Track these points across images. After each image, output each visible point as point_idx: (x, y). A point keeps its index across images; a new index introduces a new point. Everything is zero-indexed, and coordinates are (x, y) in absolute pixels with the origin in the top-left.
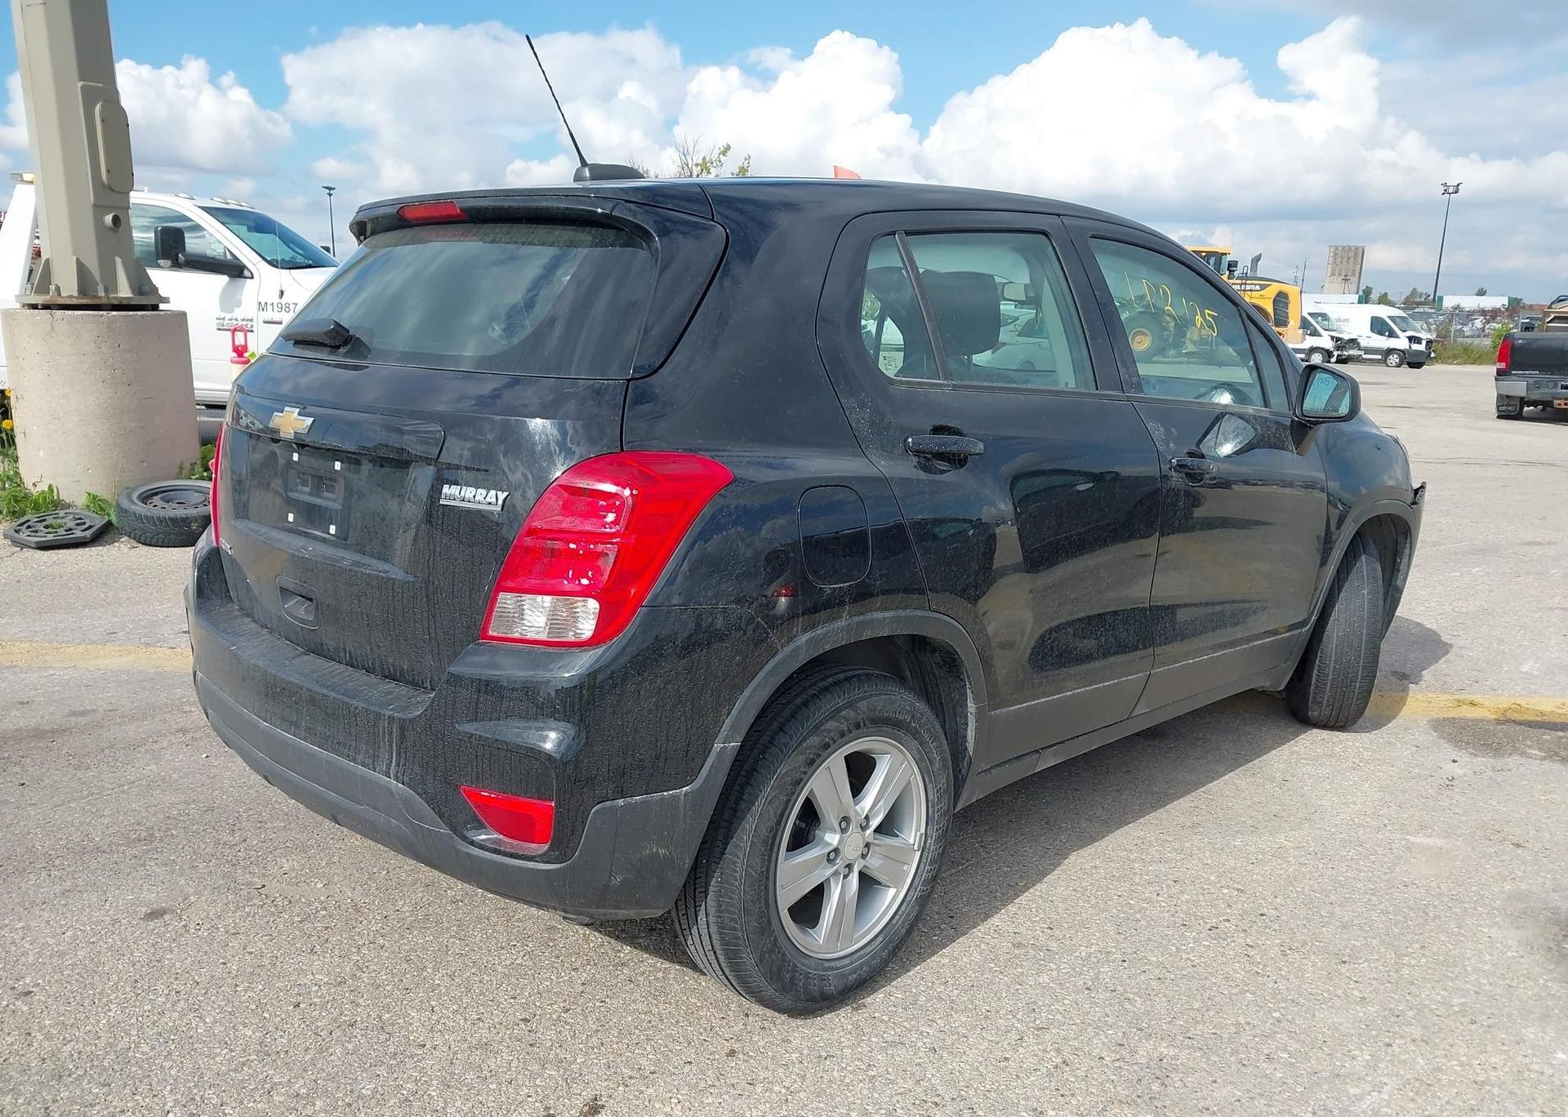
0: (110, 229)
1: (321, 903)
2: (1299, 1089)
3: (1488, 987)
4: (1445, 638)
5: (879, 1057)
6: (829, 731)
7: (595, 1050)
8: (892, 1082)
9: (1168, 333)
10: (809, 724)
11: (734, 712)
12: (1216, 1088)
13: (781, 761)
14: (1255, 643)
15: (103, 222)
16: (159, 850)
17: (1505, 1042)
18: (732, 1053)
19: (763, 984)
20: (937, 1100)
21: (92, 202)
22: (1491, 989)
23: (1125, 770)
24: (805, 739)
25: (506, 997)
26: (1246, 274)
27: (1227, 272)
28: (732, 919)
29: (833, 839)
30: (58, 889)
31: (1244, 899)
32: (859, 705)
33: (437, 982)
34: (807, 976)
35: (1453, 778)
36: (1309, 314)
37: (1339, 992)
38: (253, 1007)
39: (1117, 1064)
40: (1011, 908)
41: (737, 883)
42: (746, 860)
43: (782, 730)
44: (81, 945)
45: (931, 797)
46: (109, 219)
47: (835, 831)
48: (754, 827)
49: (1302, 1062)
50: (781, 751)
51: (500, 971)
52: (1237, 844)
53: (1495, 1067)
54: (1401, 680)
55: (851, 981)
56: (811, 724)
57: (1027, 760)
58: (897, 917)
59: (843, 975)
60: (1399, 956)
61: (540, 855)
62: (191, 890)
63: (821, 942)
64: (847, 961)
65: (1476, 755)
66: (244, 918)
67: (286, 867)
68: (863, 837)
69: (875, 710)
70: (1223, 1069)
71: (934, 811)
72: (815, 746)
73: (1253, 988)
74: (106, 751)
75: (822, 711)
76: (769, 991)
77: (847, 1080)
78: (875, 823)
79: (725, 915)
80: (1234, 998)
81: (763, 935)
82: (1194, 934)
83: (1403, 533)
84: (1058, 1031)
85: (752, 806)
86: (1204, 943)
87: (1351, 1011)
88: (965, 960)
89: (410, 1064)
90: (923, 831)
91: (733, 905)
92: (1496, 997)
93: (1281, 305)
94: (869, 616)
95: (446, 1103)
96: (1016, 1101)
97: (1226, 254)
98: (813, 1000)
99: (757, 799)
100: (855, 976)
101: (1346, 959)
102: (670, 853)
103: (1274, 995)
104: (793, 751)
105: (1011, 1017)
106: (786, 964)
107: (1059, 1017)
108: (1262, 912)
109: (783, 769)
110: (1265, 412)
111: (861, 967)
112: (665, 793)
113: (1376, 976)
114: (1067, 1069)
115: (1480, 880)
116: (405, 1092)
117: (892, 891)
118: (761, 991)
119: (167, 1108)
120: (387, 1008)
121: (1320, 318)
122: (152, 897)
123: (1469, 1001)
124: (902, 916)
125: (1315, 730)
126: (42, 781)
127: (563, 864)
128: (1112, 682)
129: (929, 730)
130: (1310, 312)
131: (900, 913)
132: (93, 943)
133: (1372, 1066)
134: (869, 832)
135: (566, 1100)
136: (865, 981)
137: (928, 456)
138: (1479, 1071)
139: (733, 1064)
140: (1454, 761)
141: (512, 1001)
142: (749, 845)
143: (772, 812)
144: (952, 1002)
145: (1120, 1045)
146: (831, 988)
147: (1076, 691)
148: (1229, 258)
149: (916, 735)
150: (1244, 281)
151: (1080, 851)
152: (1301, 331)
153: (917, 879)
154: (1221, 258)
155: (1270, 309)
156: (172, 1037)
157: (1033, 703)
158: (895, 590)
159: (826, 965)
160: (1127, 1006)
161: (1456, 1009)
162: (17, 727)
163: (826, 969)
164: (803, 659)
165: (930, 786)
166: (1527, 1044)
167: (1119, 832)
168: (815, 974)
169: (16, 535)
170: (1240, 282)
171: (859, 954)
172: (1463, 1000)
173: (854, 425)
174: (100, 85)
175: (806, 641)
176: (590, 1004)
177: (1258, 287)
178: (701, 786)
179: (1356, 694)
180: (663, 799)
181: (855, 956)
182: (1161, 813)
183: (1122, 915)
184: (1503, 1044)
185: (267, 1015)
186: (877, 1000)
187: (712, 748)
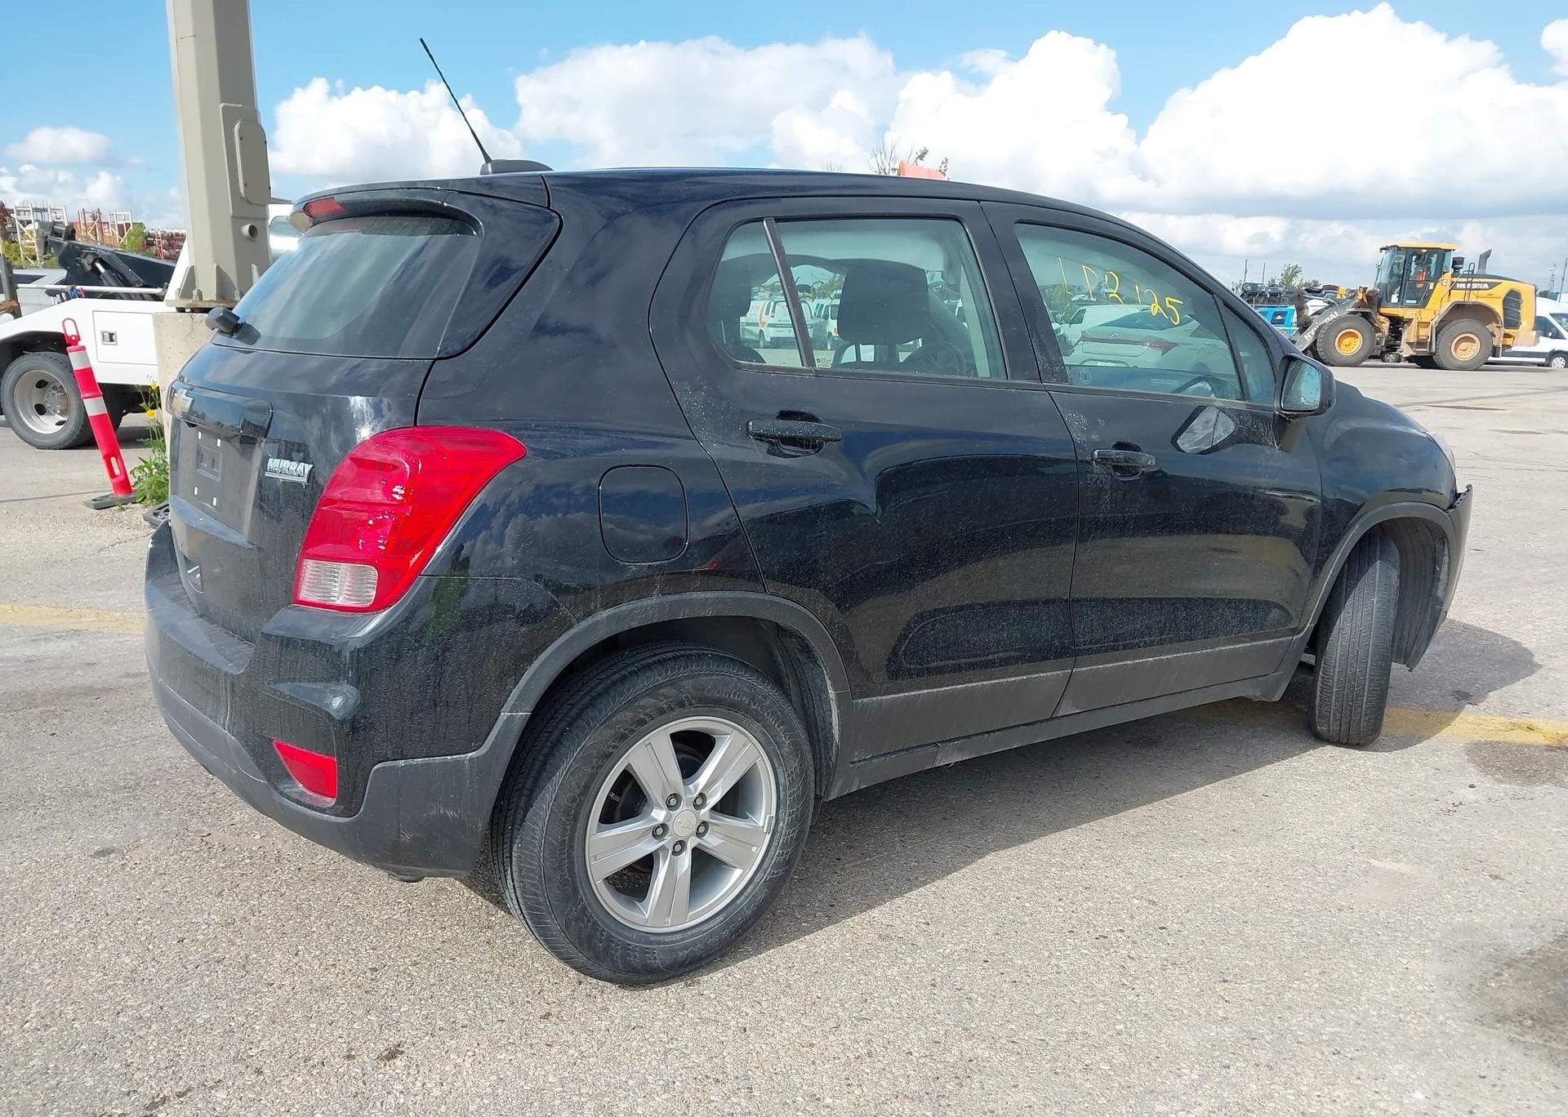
0: (248, 238)
1: (251, 852)
2: (1103, 1101)
3: (1374, 1019)
4: (1536, 659)
5: (686, 1032)
6: (644, 708)
7: (422, 1002)
8: (685, 1056)
9: (1381, 334)
10: (622, 699)
11: (522, 682)
12: (1013, 1092)
13: (587, 735)
14: (1223, 648)
15: (240, 232)
16: (137, 797)
17: (1361, 1077)
18: (547, 1016)
19: (573, 951)
20: (720, 1077)
21: (231, 214)
22: (1377, 1021)
23: (1094, 776)
24: (614, 714)
25: (368, 948)
26: (1473, 271)
27: (1452, 271)
28: (534, 885)
29: (659, 815)
30: (36, 825)
31: (1151, 911)
32: (682, 684)
33: (314, 929)
34: (626, 947)
35: (1461, 803)
36: (1552, 315)
37: (1202, 1011)
38: (143, 939)
39: (922, 1060)
40: (898, 901)
41: (536, 851)
42: (545, 829)
43: (592, 705)
44: (30, 874)
45: (782, 781)
46: (246, 229)
47: (661, 808)
48: (554, 796)
49: (1120, 1076)
50: (589, 725)
51: (374, 924)
52: (1174, 855)
53: (1335, 1101)
54: (1459, 700)
55: (682, 957)
56: (623, 700)
57: (921, 752)
58: (743, 898)
59: (672, 950)
60: (1290, 979)
61: (329, 808)
62: (145, 834)
63: (647, 916)
64: (679, 937)
65: (1501, 781)
66: (176, 862)
67: (237, 819)
68: (697, 816)
69: (703, 689)
70: (1031, 1075)
71: (785, 796)
72: (627, 721)
73: (1110, 999)
74: (138, 709)
75: (637, 688)
76: (582, 959)
77: (643, 1051)
78: (713, 801)
79: (526, 880)
80: (1084, 1007)
81: (568, 902)
82: (1077, 941)
83: (1440, 540)
84: (879, 1023)
85: (554, 775)
86: (1083, 951)
87: (1203, 1030)
88: (823, 947)
89: (251, 999)
90: (773, 814)
91: (532, 871)
92: (1378, 1030)
93: (1513, 305)
94: (686, 596)
95: (264, 1036)
96: (798, 1086)
97: (1450, 250)
98: (634, 970)
99: (558, 769)
100: (686, 952)
101: (1230, 978)
102: (459, 815)
103: (1128, 1008)
104: (601, 725)
105: (838, 1005)
106: (599, 934)
107: (888, 1010)
108: (1163, 925)
109: (588, 741)
110: (1241, 405)
111: (695, 943)
112: (449, 757)
113: (1252, 998)
114: (868, 1060)
115: (1430, 910)
116: (233, 1024)
117: (737, 873)
118: (572, 958)
119: (28, 1018)
120: (257, 949)
121: (1564, 320)
122: (108, 838)
123: (1344, 1031)
124: (747, 897)
125: (1329, 747)
126: (71, 732)
127: (351, 818)
128: (1018, 678)
129: (774, 713)
130: (1552, 312)
131: (746, 894)
132: (41, 873)
133: (1195, 1087)
134: (705, 811)
135: (372, 1044)
136: (700, 959)
137: (773, 441)
138: (1314, 1103)
139: (542, 1026)
140: (1472, 786)
141: (371, 951)
142: (548, 814)
143: (574, 783)
144: (789, 986)
145: (936, 1042)
146: (659, 959)
147: (971, 685)
148: (1453, 255)
149: (757, 717)
150: (1470, 280)
151: (1000, 852)
152: (1534, 333)
153: (767, 861)
154: (1444, 254)
155: (1498, 308)
156: (63, 959)
157: (913, 693)
158: (718, 572)
159: (651, 939)
160: (966, 1005)
161: (1325, 1037)
162: (75, 684)
163: (651, 943)
164: (603, 634)
165: (779, 770)
166: (1385, 1081)
167: (1052, 836)
168: (636, 947)
169: (154, 518)
170: (1465, 280)
171: (694, 931)
172: (1338, 1029)
173: (684, 407)
174: (240, 106)
175: (608, 616)
176: (440, 961)
177: (1486, 286)
178: (488, 751)
179: (1364, 708)
180: (446, 763)
181: (689, 933)
182: (1109, 822)
183: (1010, 917)
184: (1359, 1078)
185: (151, 947)
186: (714, 981)
187: (498, 716)
